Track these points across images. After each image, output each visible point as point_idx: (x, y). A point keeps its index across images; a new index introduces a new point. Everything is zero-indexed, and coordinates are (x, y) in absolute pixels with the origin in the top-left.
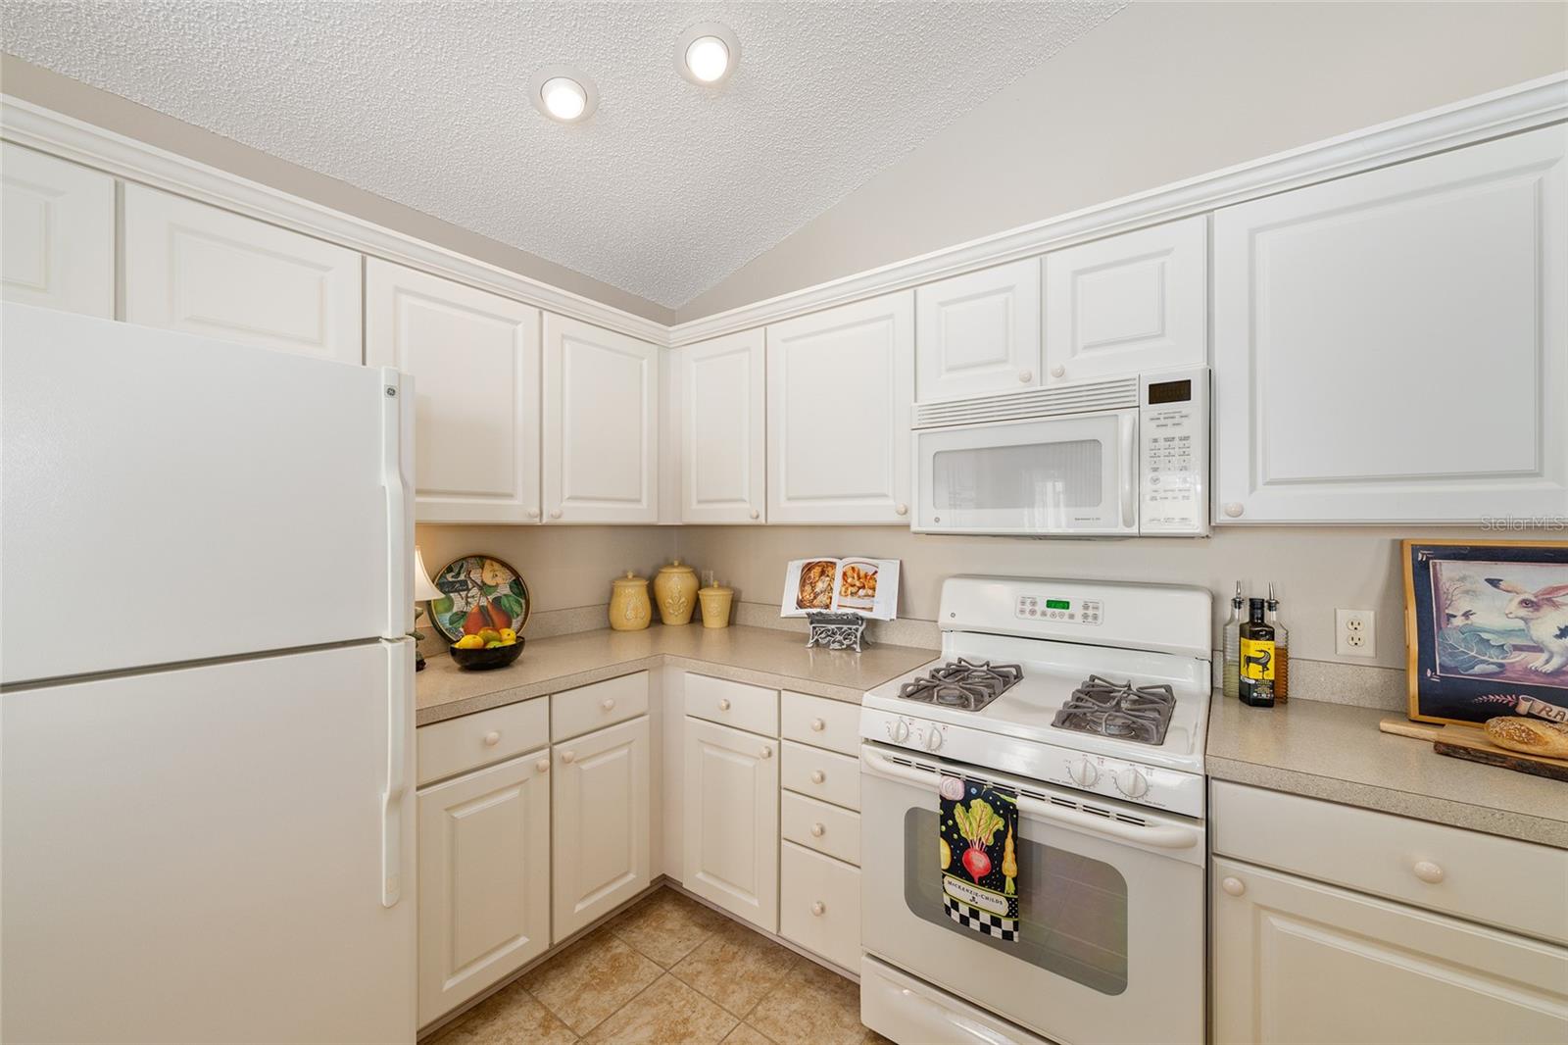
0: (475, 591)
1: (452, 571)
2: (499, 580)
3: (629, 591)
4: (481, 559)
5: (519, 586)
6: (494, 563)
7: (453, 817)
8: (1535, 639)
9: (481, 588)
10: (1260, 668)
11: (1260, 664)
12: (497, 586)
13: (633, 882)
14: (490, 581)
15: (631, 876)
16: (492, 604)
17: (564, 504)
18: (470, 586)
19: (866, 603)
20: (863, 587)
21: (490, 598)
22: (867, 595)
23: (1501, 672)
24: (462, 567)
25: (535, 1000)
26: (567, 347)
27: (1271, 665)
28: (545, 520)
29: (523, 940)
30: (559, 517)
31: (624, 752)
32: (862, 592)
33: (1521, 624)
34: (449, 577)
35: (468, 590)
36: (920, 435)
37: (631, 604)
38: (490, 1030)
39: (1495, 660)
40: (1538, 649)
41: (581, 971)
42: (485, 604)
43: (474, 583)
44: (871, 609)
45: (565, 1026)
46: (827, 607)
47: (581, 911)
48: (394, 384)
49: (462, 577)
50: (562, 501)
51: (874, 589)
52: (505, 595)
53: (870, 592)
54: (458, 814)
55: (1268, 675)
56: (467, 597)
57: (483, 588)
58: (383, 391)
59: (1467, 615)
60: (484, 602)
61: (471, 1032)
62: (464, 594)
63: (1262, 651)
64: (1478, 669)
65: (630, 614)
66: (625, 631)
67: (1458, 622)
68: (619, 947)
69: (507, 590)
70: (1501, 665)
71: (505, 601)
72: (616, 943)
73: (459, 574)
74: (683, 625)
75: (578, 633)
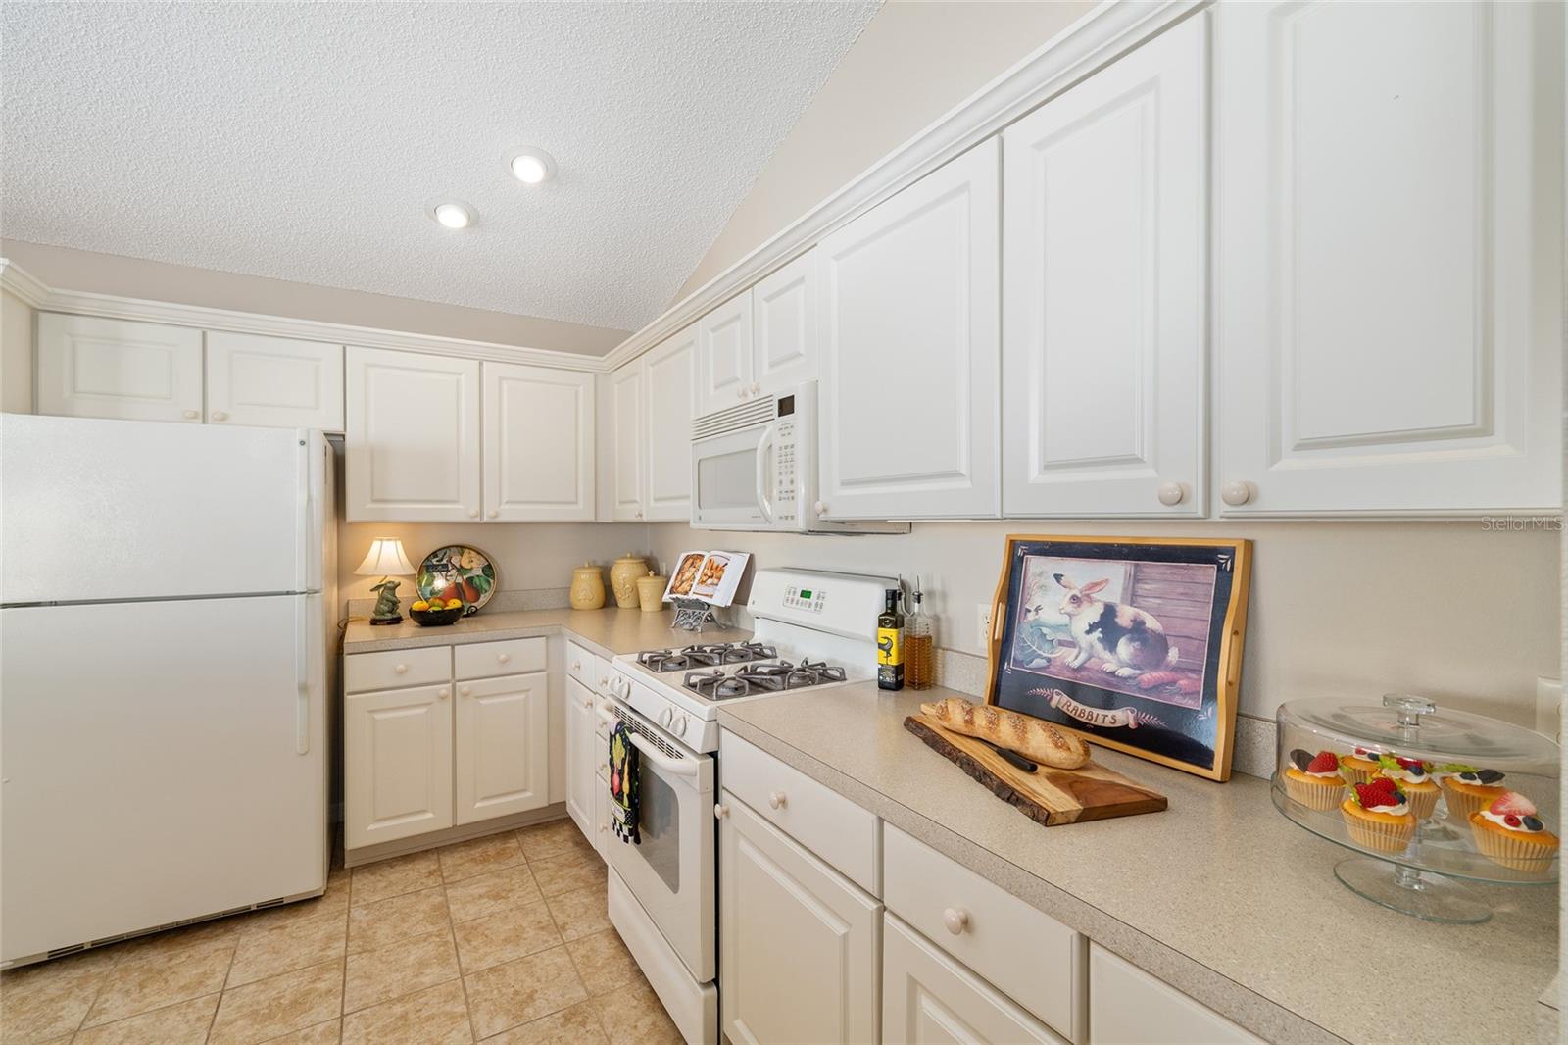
0: (453, 572)
1: (437, 556)
2: (474, 564)
3: (583, 577)
4: (461, 548)
5: (489, 570)
6: (473, 552)
7: (374, 718)
8: (1073, 634)
9: (458, 570)
10: (885, 653)
11: (884, 650)
12: (472, 568)
13: (531, 799)
14: (466, 565)
15: (529, 794)
16: (466, 582)
17: (502, 507)
18: (450, 568)
19: (709, 590)
20: (712, 577)
21: (465, 578)
22: (712, 584)
23: (1048, 667)
24: (445, 554)
25: (439, 859)
26: (505, 386)
27: (893, 651)
28: (486, 519)
29: (429, 815)
30: (496, 516)
31: (522, 696)
32: (710, 581)
33: (1065, 619)
34: (434, 561)
35: (448, 571)
36: (693, 445)
37: (586, 588)
38: (402, 867)
39: (1045, 655)
40: (1072, 644)
41: (476, 852)
42: (460, 581)
43: (454, 566)
44: (711, 596)
45: (442, 876)
46: (686, 593)
47: (480, 809)
48: (304, 439)
49: (444, 561)
50: (500, 504)
51: (720, 579)
52: (478, 576)
53: (716, 581)
54: (378, 716)
55: (891, 660)
56: (446, 576)
57: (461, 570)
58: (298, 443)
59: (1037, 609)
60: (459, 580)
61: (392, 867)
62: (444, 573)
63: (885, 638)
64: (1034, 664)
65: (581, 596)
66: (578, 610)
67: (1031, 616)
68: (513, 843)
69: (480, 572)
70: (1049, 660)
71: (477, 580)
72: (512, 841)
73: (442, 560)
74: (631, 608)
75: (546, 610)
